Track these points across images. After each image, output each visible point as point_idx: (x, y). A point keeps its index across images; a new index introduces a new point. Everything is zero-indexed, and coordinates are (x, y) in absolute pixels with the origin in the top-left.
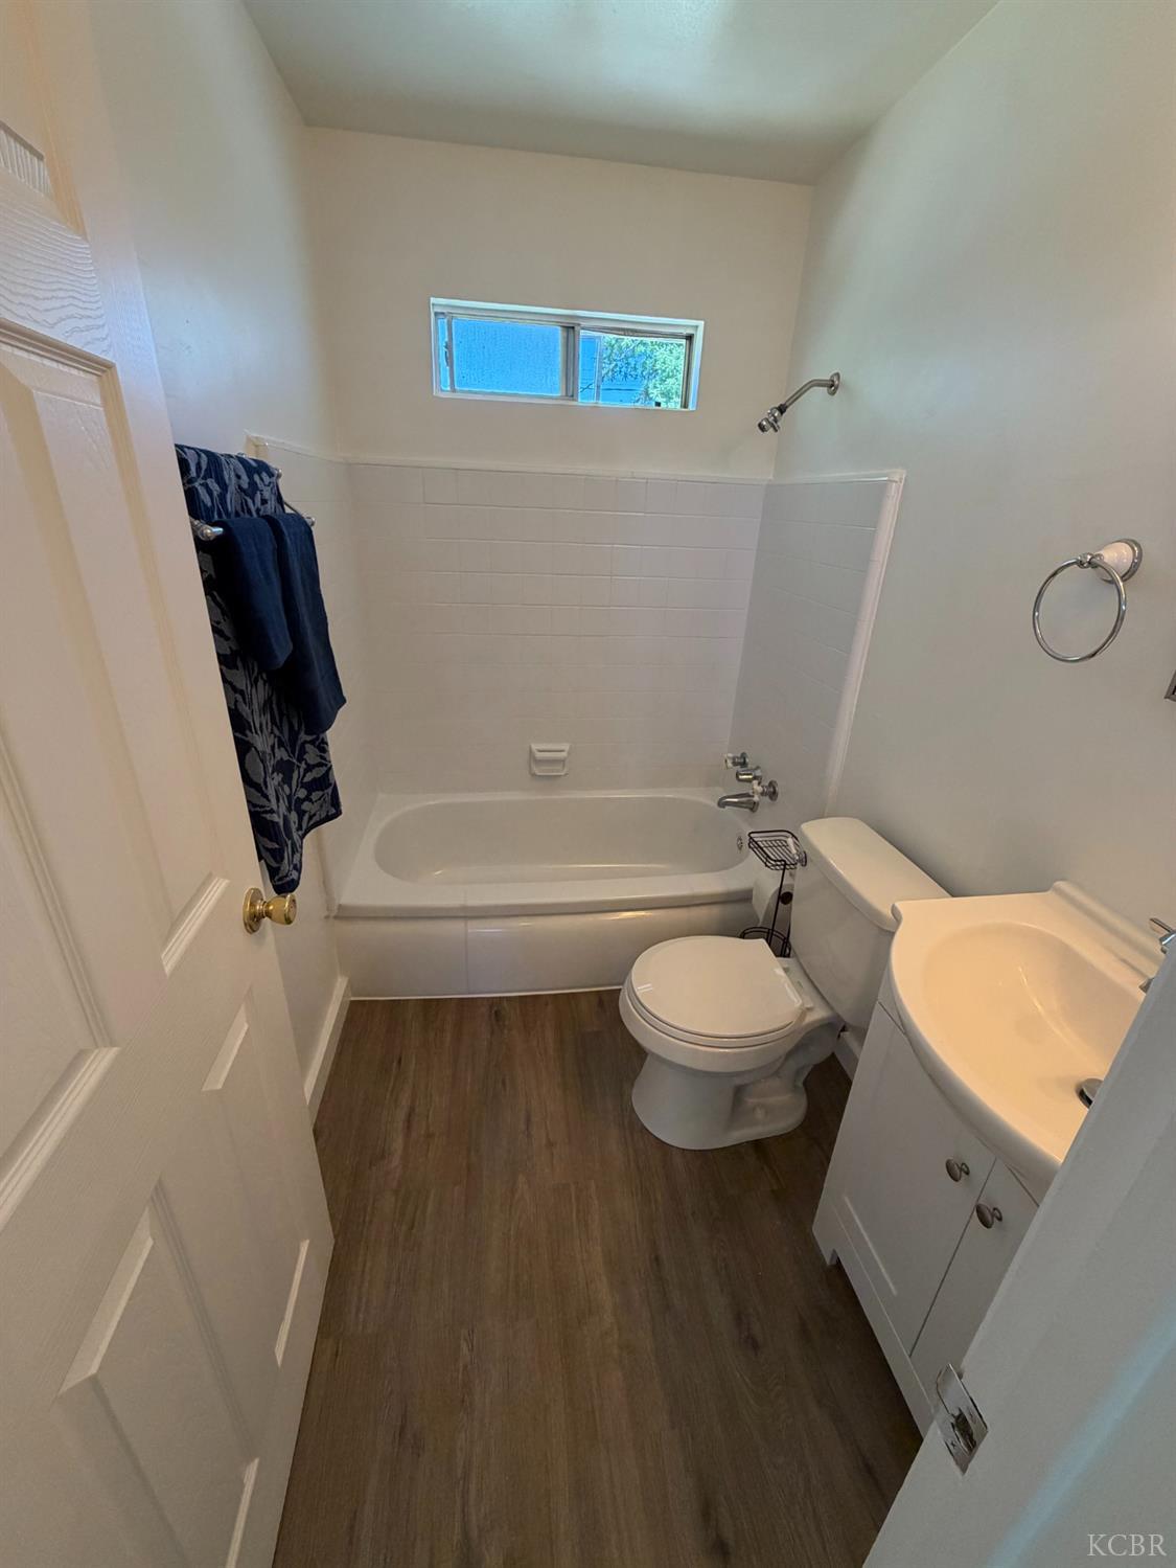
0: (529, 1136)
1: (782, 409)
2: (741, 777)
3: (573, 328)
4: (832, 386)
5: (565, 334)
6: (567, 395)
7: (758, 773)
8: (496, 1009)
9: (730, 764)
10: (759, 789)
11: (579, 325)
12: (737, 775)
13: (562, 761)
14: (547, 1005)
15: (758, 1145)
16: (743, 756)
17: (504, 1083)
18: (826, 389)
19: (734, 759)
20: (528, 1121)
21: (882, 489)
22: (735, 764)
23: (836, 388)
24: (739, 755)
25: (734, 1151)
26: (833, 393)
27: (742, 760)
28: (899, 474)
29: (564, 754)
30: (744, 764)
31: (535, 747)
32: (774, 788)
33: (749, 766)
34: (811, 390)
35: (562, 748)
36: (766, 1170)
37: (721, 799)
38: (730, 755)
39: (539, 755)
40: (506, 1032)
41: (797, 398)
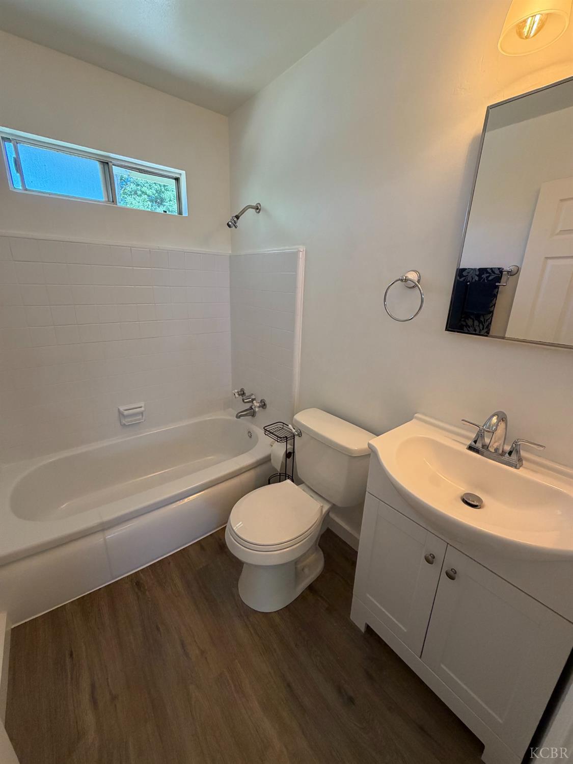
0: (186, 654)
1: (237, 217)
2: (245, 401)
3: (107, 163)
4: (257, 208)
5: (102, 166)
6: (109, 201)
7: (253, 397)
8: (136, 581)
9: (237, 396)
10: (258, 405)
11: (111, 162)
12: (243, 400)
13: (142, 413)
14: (169, 563)
15: (311, 588)
16: (242, 390)
17: (158, 629)
18: (254, 210)
19: (238, 392)
20: (183, 645)
21: (295, 255)
22: (239, 395)
23: (260, 210)
24: (240, 390)
25: (302, 598)
26: (259, 212)
27: (242, 392)
28: (302, 248)
29: (143, 409)
30: (244, 394)
31: (122, 409)
32: (264, 402)
33: (247, 395)
34: (249, 210)
35: (140, 405)
36: (319, 598)
37: (237, 415)
38: (236, 391)
39: (126, 413)
40: (147, 593)
41: (243, 213)
